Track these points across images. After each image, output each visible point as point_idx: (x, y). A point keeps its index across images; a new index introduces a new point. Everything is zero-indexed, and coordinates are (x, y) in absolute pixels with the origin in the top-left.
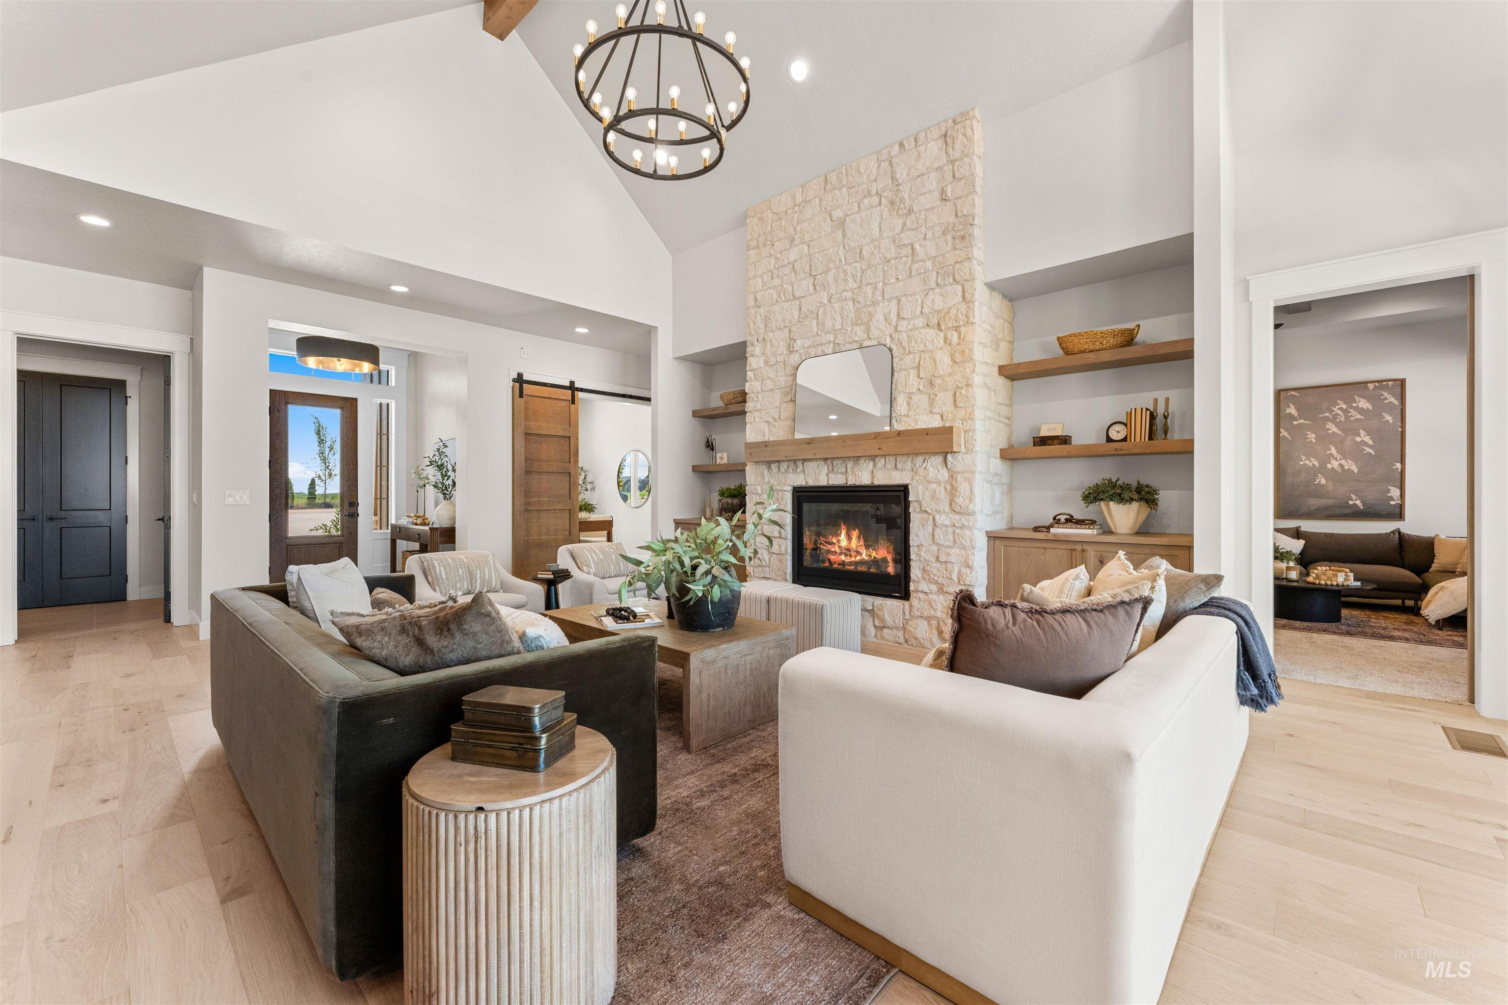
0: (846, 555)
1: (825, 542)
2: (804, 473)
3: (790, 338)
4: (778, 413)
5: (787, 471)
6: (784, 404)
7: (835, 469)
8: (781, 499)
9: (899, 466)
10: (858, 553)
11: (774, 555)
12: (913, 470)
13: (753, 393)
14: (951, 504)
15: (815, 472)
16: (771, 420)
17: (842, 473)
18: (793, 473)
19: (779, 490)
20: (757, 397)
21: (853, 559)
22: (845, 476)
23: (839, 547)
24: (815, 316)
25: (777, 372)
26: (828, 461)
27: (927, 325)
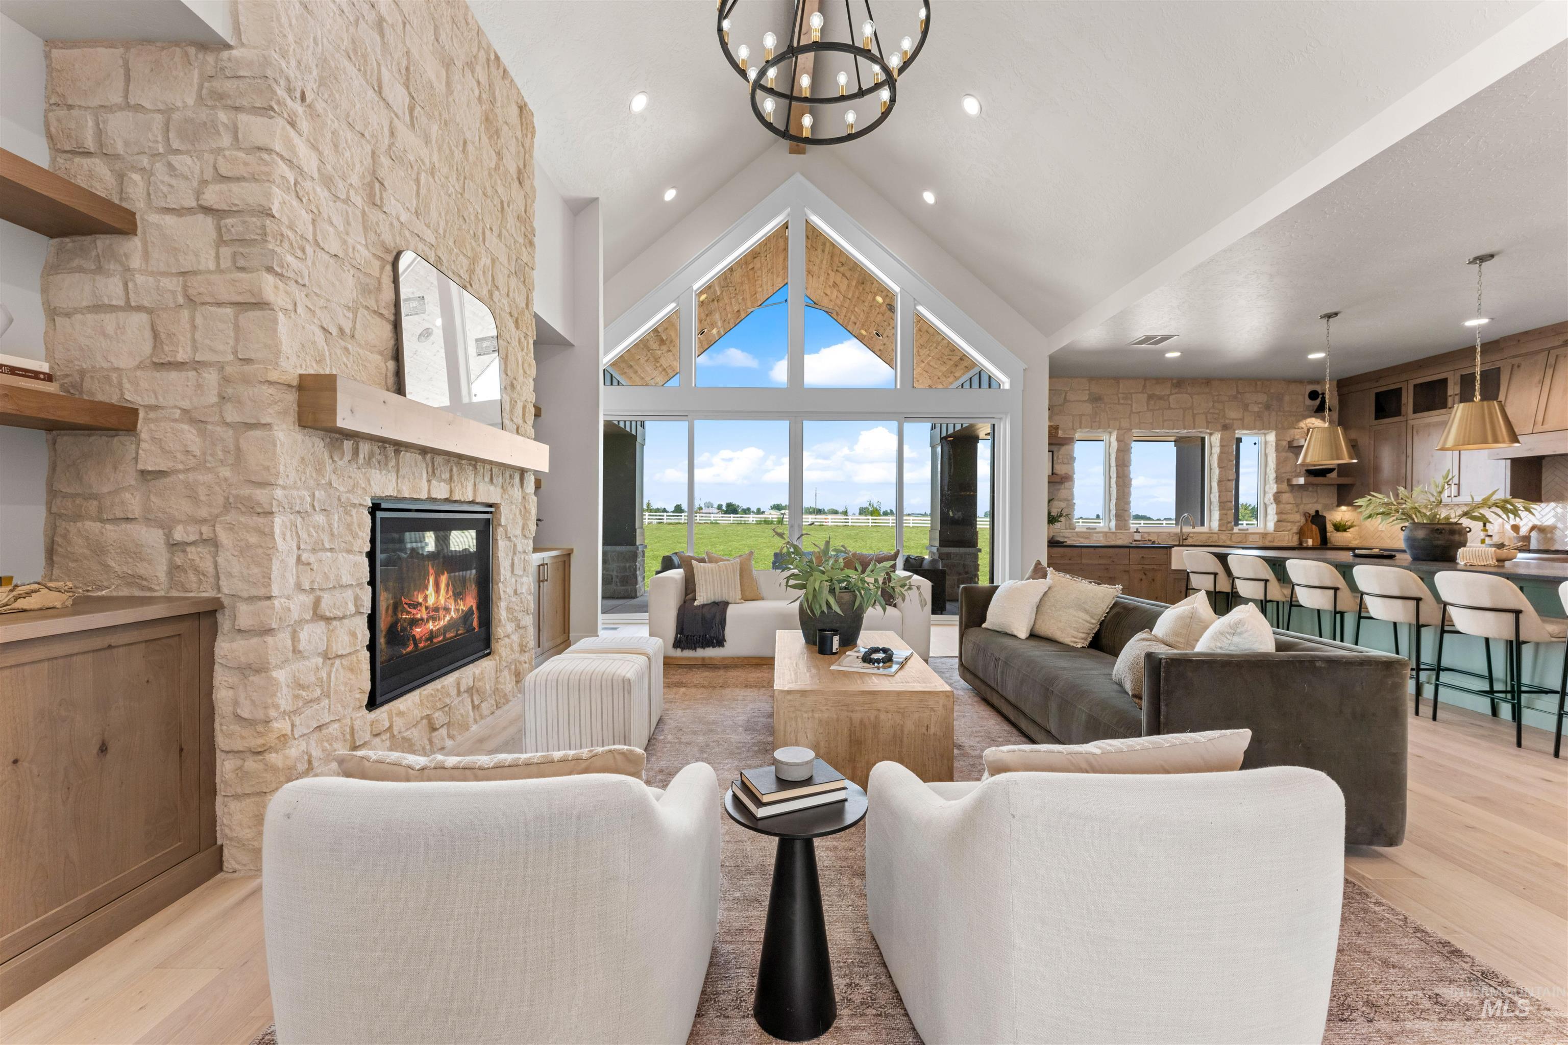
0: (434, 619)
1: (409, 605)
2: (398, 471)
3: (374, 171)
4: (350, 325)
5: (368, 462)
6: (366, 312)
7: (437, 472)
8: (359, 526)
9: (494, 481)
10: (447, 610)
11: (338, 662)
12: (502, 487)
13: (291, 227)
14: (523, 529)
15: (413, 474)
16: (334, 331)
17: (444, 481)
18: (380, 470)
19: (354, 505)
20: (303, 250)
21: (442, 623)
22: (448, 487)
23: (427, 608)
24: (414, 176)
25: (349, 224)
26: (428, 456)
27: (510, 313)
